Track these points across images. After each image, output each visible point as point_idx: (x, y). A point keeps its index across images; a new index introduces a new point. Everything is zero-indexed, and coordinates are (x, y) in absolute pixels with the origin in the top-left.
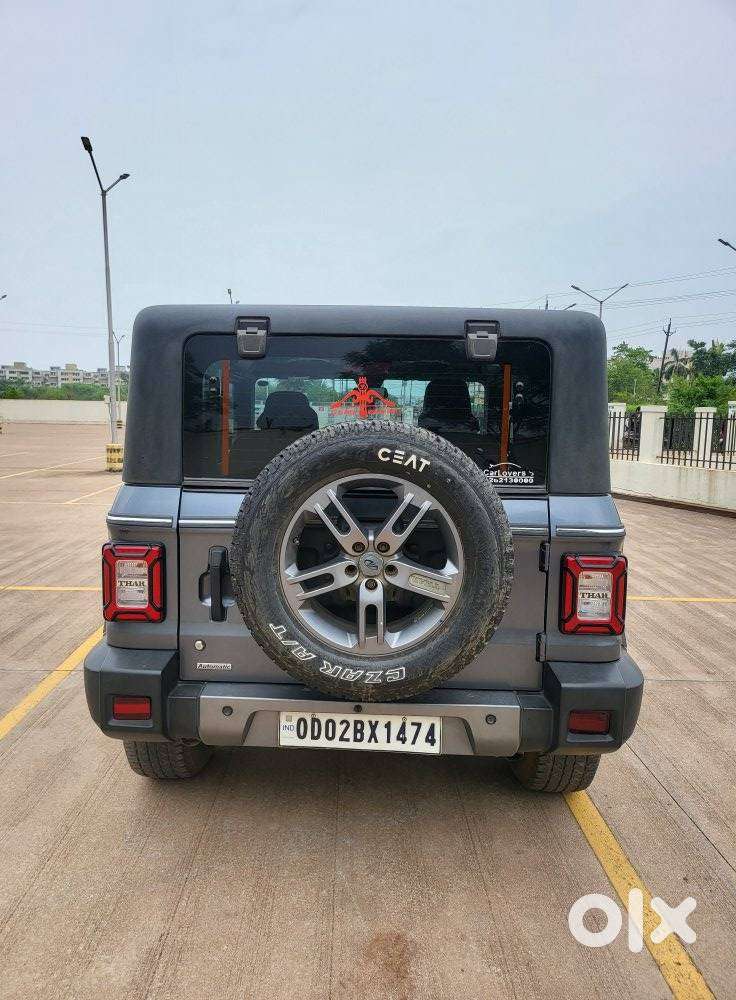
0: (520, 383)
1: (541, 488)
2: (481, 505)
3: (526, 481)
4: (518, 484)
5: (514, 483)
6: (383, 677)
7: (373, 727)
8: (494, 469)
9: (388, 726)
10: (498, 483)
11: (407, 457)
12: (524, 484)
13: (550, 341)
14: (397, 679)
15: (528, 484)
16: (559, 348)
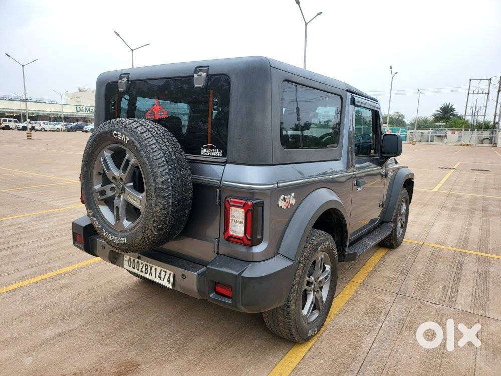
0: (216, 100)
1: (225, 159)
2: (147, 162)
3: (219, 155)
4: (215, 156)
5: (213, 156)
6: (120, 240)
7: (151, 269)
8: (205, 148)
9: (156, 269)
10: (207, 155)
11: (122, 135)
12: (218, 156)
13: (229, 75)
14: (123, 242)
15: (219, 156)
16: (233, 80)
